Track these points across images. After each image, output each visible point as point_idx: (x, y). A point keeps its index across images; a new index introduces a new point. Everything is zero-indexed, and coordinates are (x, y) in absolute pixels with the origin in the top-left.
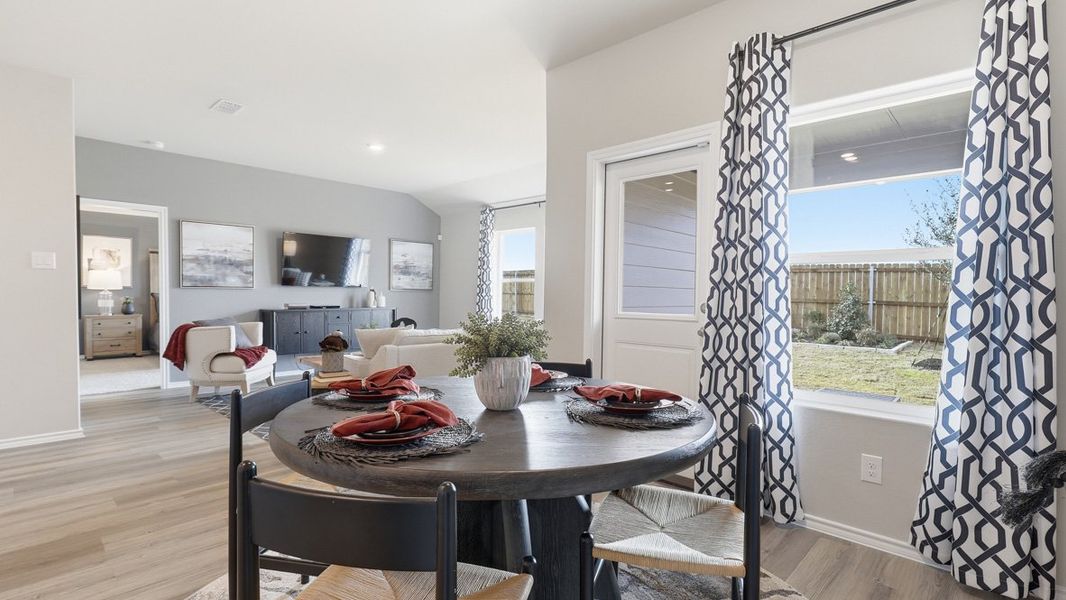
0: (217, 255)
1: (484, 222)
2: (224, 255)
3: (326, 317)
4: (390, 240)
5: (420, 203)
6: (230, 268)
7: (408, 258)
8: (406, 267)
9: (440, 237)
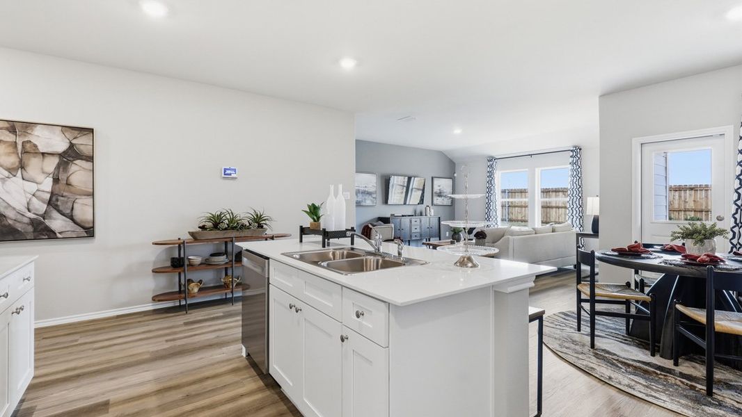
0: (362, 189)
1: (491, 166)
2: (365, 189)
3: (411, 221)
4: (432, 178)
5: (446, 156)
6: (368, 195)
7: (441, 187)
8: (440, 193)
9: (455, 175)
